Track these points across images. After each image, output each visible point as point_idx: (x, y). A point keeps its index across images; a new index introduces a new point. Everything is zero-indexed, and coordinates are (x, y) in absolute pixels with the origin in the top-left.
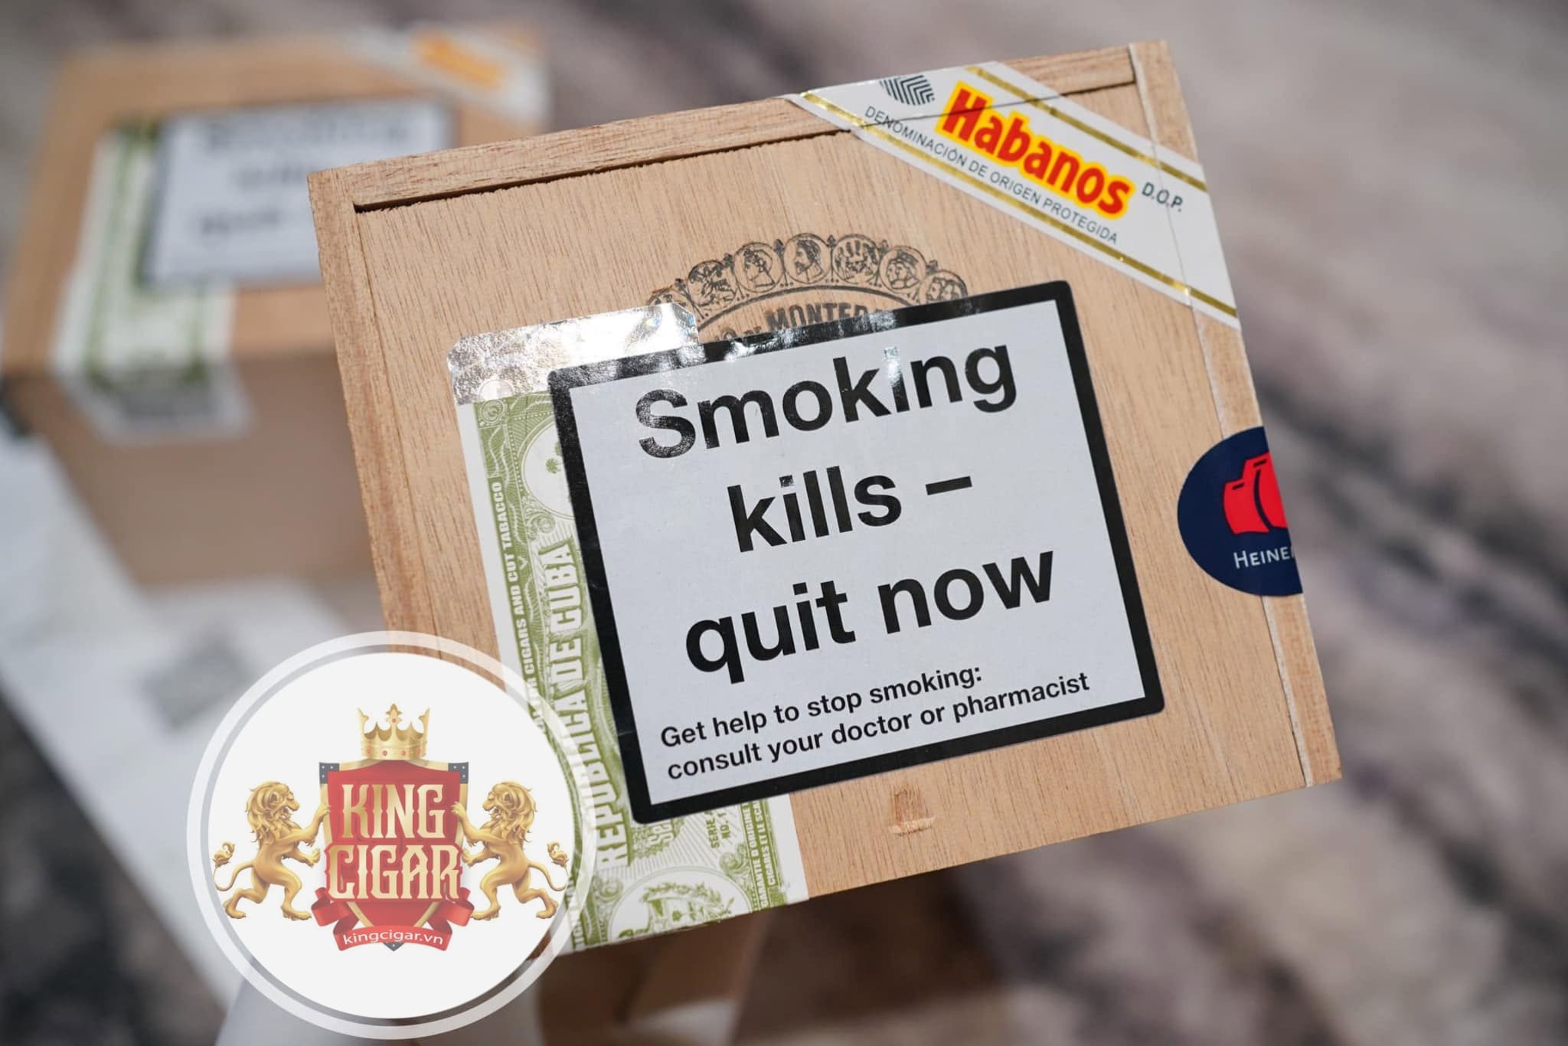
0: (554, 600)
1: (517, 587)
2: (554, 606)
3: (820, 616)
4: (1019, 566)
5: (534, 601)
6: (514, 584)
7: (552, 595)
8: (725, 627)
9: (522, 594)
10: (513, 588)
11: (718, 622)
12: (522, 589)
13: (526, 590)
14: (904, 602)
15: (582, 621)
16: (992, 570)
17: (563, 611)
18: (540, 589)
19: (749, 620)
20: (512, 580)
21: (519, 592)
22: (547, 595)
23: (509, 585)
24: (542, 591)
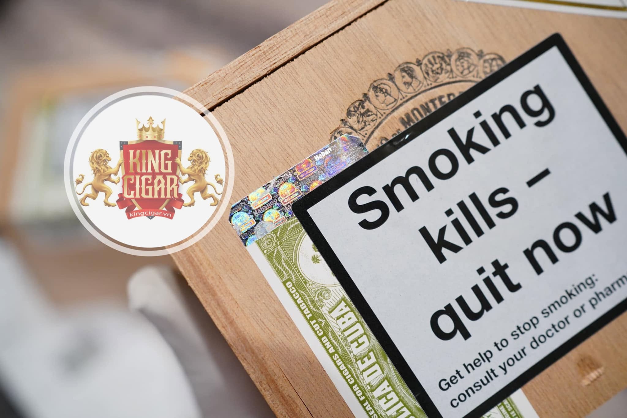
0: (348, 336)
1: (325, 337)
2: (350, 339)
3: (498, 282)
4: (594, 208)
5: (338, 342)
6: (322, 336)
7: (346, 333)
8: (449, 310)
9: (329, 340)
10: (323, 339)
11: (444, 309)
12: (328, 338)
13: (331, 337)
14: (540, 254)
15: (369, 341)
16: (580, 216)
17: (356, 340)
18: (338, 333)
19: (461, 301)
20: (320, 335)
21: (327, 340)
22: (344, 335)
23: (320, 338)
24: (340, 334)
